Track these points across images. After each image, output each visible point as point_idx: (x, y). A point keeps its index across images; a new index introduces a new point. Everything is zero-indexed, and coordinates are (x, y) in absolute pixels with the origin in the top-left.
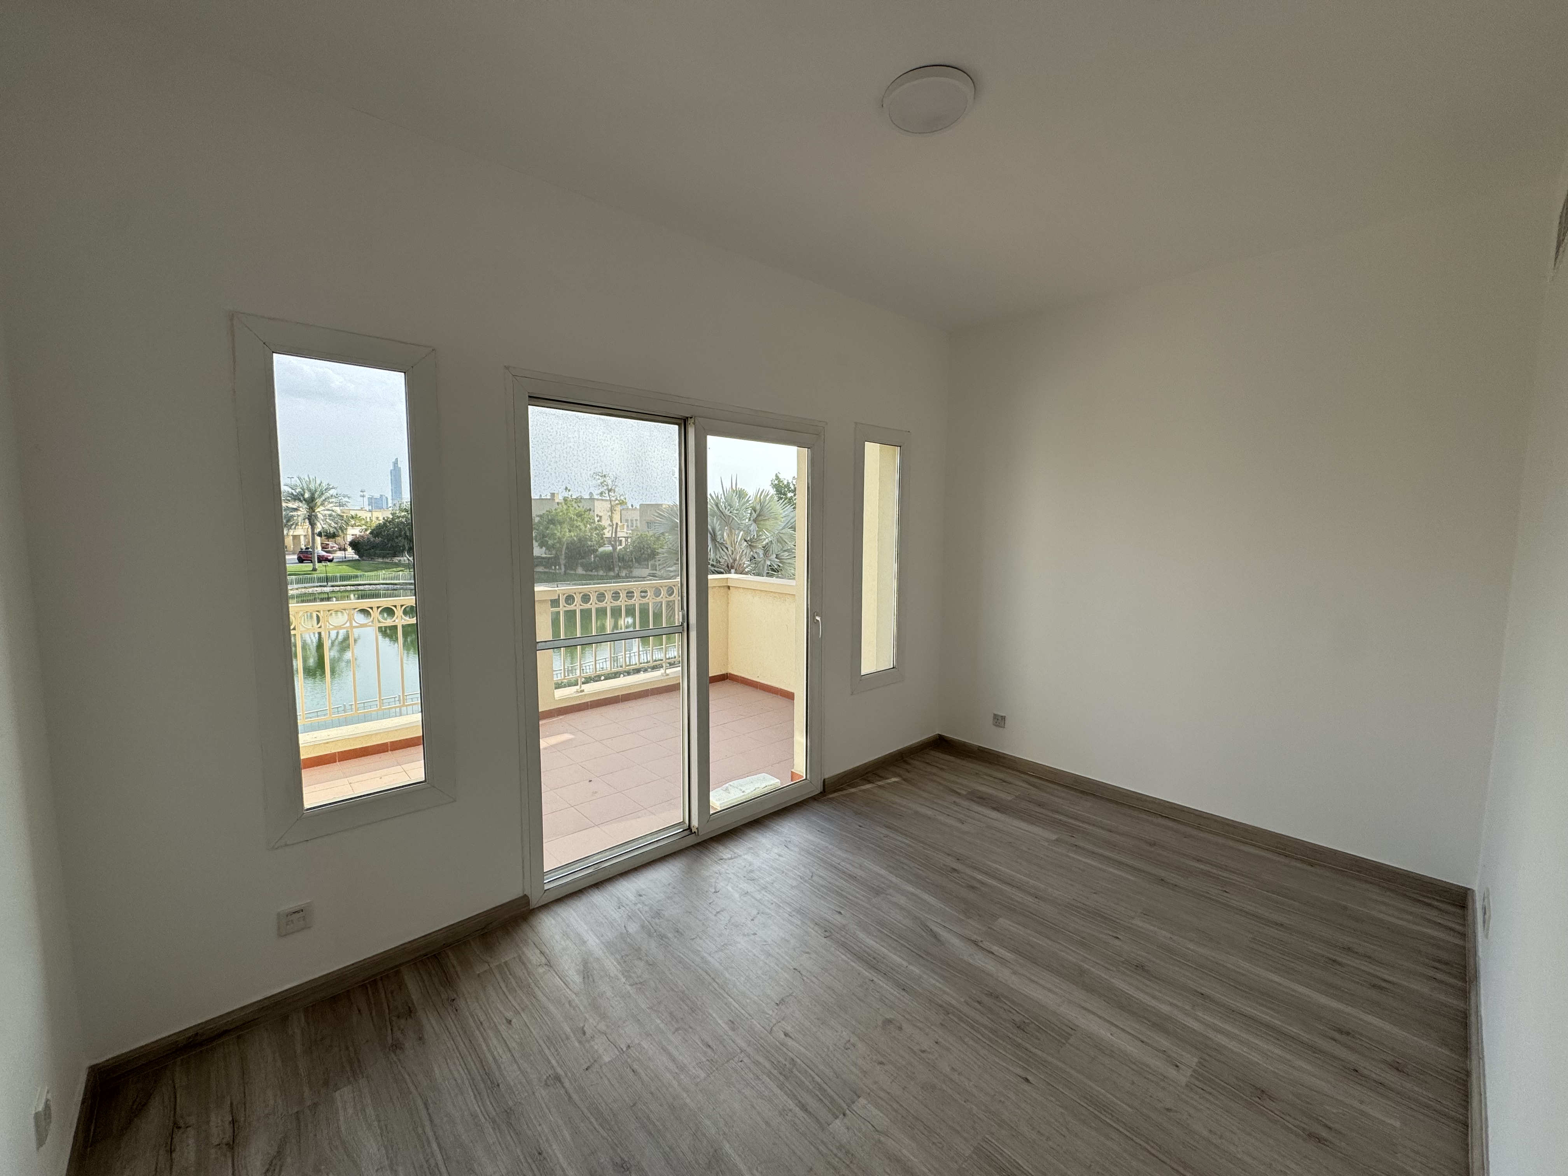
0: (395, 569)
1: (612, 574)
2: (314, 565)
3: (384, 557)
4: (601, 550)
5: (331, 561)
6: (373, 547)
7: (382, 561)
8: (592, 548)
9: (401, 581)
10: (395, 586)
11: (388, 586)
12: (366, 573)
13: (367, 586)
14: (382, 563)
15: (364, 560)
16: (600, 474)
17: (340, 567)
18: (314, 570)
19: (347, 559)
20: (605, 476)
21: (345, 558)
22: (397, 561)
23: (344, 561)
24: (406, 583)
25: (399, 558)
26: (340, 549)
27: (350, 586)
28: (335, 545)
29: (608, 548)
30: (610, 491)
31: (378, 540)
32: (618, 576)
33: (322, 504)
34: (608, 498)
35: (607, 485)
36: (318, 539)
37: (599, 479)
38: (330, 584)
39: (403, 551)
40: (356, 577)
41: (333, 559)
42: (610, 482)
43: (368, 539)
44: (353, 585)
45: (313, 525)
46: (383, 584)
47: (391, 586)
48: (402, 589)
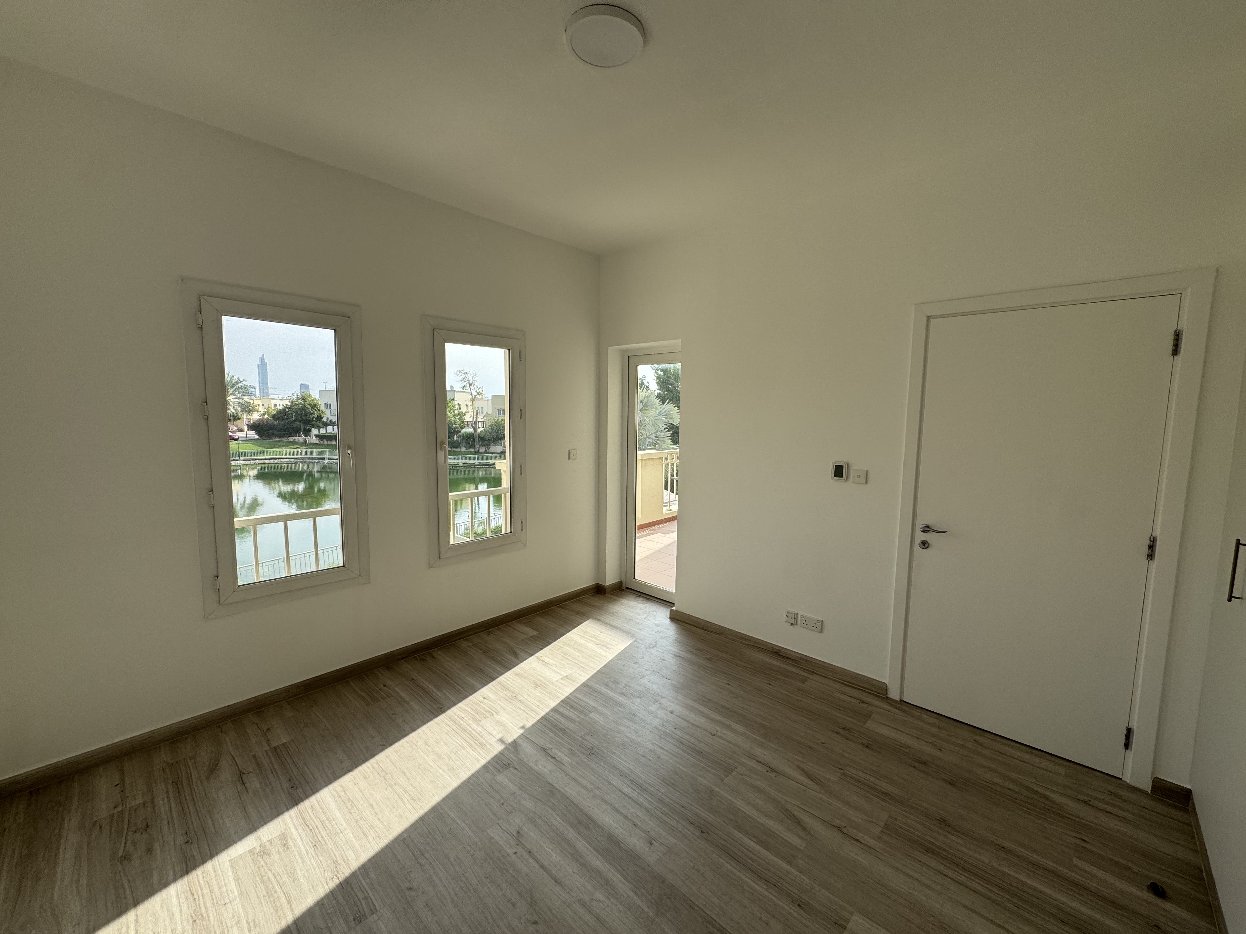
0: (292, 446)
1: (472, 450)
3: (280, 437)
4: (463, 431)
6: (271, 429)
7: (279, 440)
8: (456, 430)
9: (300, 456)
10: (296, 460)
11: (290, 460)
12: (269, 450)
13: (272, 460)
15: (263, 439)
16: (462, 372)
17: (246, 444)
19: (248, 439)
20: (466, 373)
21: (247, 437)
22: (292, 440)
23: (247, 440)
24: (305, 458)
25: (294, 438)
27: (259, 460)
28: (234, 427)
29: (470, 430)
30: (470, 385)
31: (278, 422)
32: (478, 452)
33: (232, 394)
34: (469, 391)
35: (468, 380)
37: (461, 375)
38: (241, 458)
39: (298, 433)
40: (263, 453)
41: (238, 438)
42: (470, 378)
43: (269, 421)
44: (261, 459)
46: (286, 458)
47: (292, 460)
48: (302, 462)
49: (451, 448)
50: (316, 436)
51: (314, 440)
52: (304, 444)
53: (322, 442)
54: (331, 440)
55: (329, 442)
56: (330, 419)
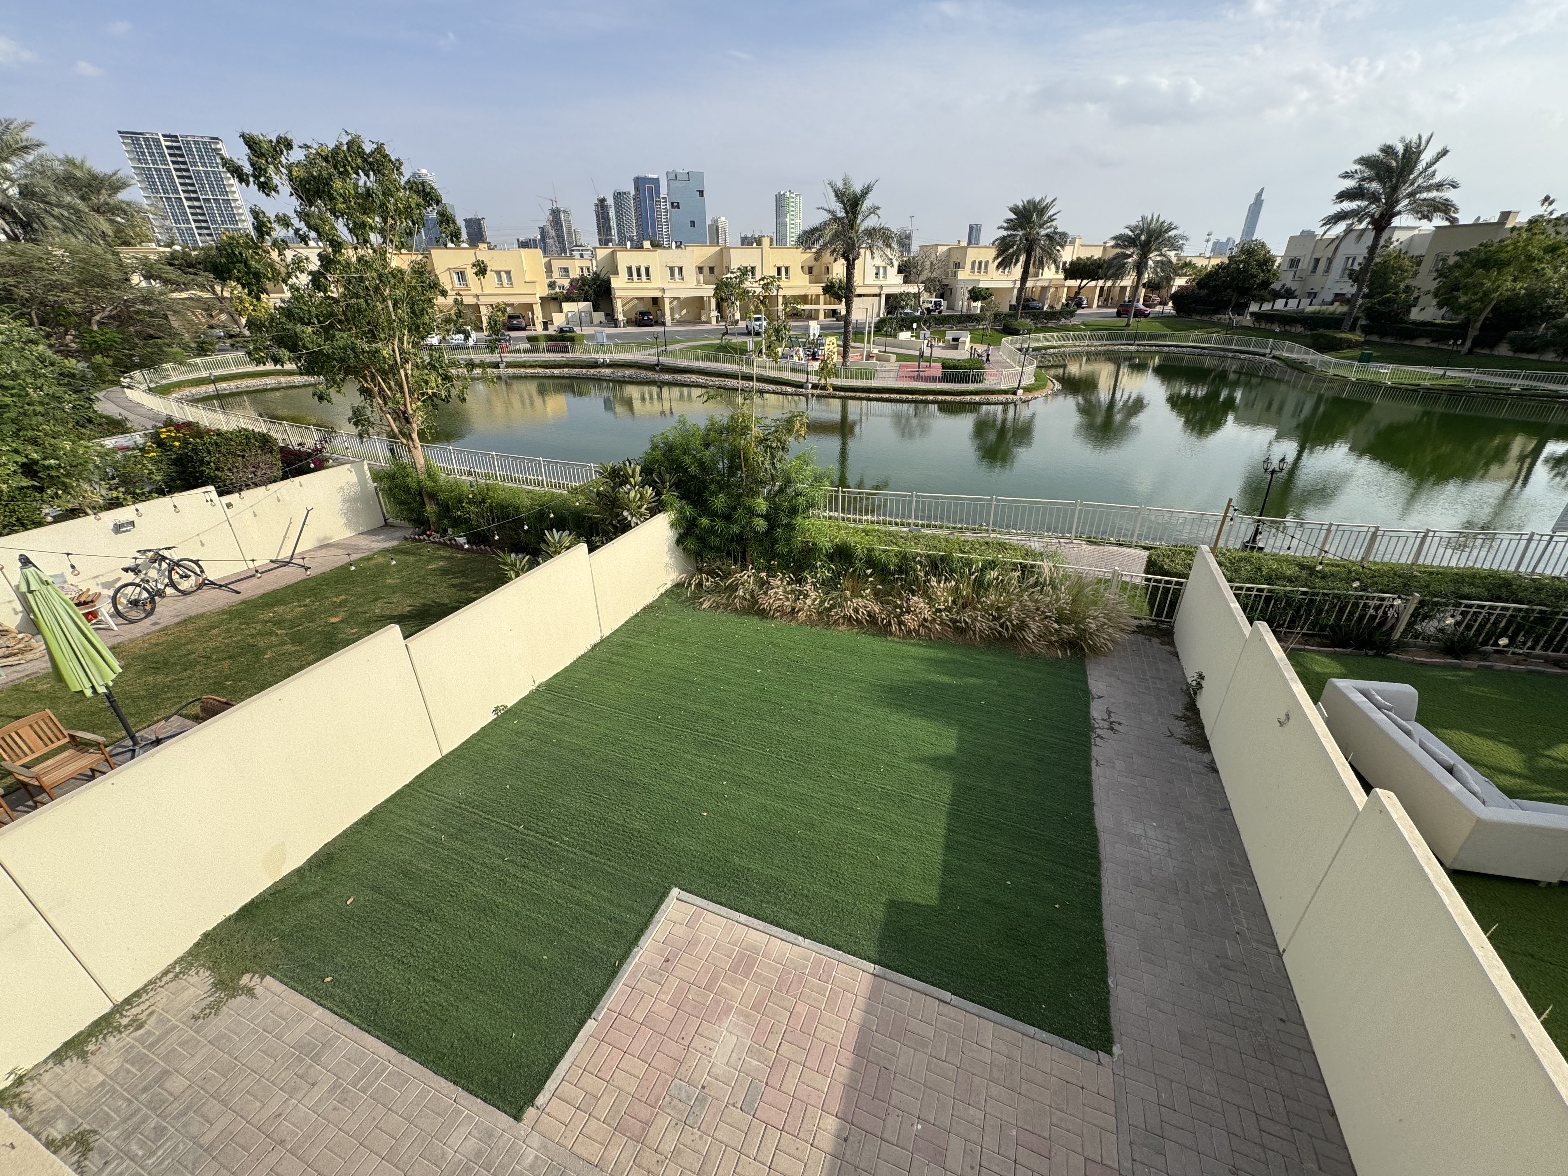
0: (1210, 330)
2: (1129, 320)
3: (1203, 314)
5: (1146, 316)
6: (1195, 301)
7: (1199, 318)
12: (1177, 333)
13: (1172, 348)
14: (1199, 321)
15: (1180, 317)
17: (1154, 324)
18: (1128, 325)
19: (1163, 315)
21: (1162, 313)
22: (1213, 320)
23: (1160, 317)
25: (1219, 316)
26: (1161, 303)
27: (1156, 346)
28: (1157, 298)
31: (1204, 292)
33: (1157, 248)
36: (1142, 292)
38: (1137, 342)
39: (1226, 308)
40: (1166, 336)
41: (1150, 314)
43: (1193, 290)
45: (1140, 275)
47: (1197, 350)
48: (1212, 355)
49: (1515, 352)
50: (1252, 314)
51: (1247, 320)
52: (1229, 327)
53: (1257, 325)
54: (1273, 323)
55: (1268, 326)
56: (1288, 285)
